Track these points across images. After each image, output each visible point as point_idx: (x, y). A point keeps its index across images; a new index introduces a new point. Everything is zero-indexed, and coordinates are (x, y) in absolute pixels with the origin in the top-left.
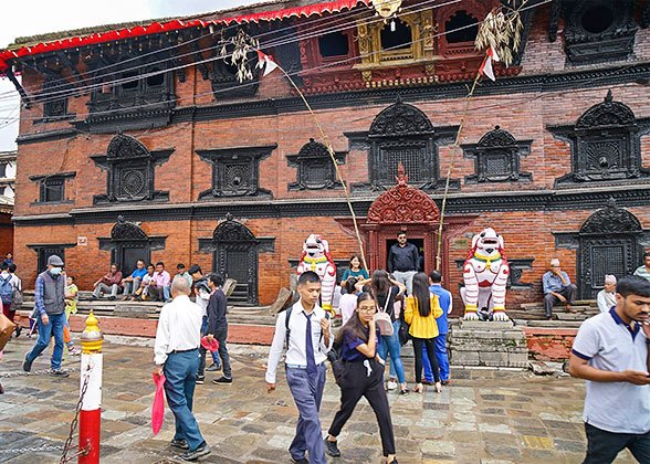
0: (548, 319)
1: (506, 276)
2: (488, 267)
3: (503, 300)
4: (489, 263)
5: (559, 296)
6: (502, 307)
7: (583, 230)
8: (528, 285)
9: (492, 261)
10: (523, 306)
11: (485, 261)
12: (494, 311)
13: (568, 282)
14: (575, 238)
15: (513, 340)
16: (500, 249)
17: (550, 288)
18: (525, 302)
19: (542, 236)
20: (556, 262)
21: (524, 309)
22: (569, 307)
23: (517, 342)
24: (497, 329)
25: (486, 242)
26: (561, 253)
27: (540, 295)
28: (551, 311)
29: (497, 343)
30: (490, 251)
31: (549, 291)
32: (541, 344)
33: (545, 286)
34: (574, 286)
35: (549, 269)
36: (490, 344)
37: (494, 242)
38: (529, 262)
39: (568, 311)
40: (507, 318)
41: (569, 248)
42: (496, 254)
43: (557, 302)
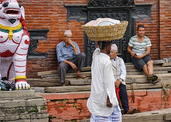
0: (62, 85)
1: (27, 46)
2: (10, 37)
3: (24, 69)
4: (11, 33)
5: (71, 64)
6: (23, 76)
7: (91, 4)
8: (43, 54)
9: (14, 31)
10: (39, 74)
11: (7, 31)
12: (16, 81)
13: (78, 51)
14: (84, 11)
15: (35, 107)
16: (21, 20)
17: (63, 56)
18: (40, 70)
19: (56, 8)
20: (68, 33)
21: (40, 77)
22: (79, 73)
23: (39, 109)
24: (20, 98)
25: (9, 12)
26: (72, 24)
27: (55, 63)
28: (64, 78)
29: (20, 110)
30: (12, 21)
31: (62, 59)
32: (57, 108)
33: (59, 54)
34: (84, 54)
35: (62, 39)
36: (14, 113)
37: (16, 12)
38: (44, 32)
39: (78, 77)
40: (28, 86)
41: (78, 20)
42: (17, 24)
43: (69, 69)
